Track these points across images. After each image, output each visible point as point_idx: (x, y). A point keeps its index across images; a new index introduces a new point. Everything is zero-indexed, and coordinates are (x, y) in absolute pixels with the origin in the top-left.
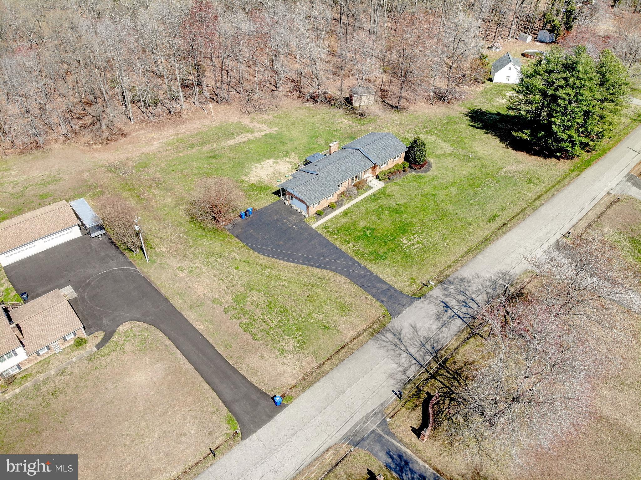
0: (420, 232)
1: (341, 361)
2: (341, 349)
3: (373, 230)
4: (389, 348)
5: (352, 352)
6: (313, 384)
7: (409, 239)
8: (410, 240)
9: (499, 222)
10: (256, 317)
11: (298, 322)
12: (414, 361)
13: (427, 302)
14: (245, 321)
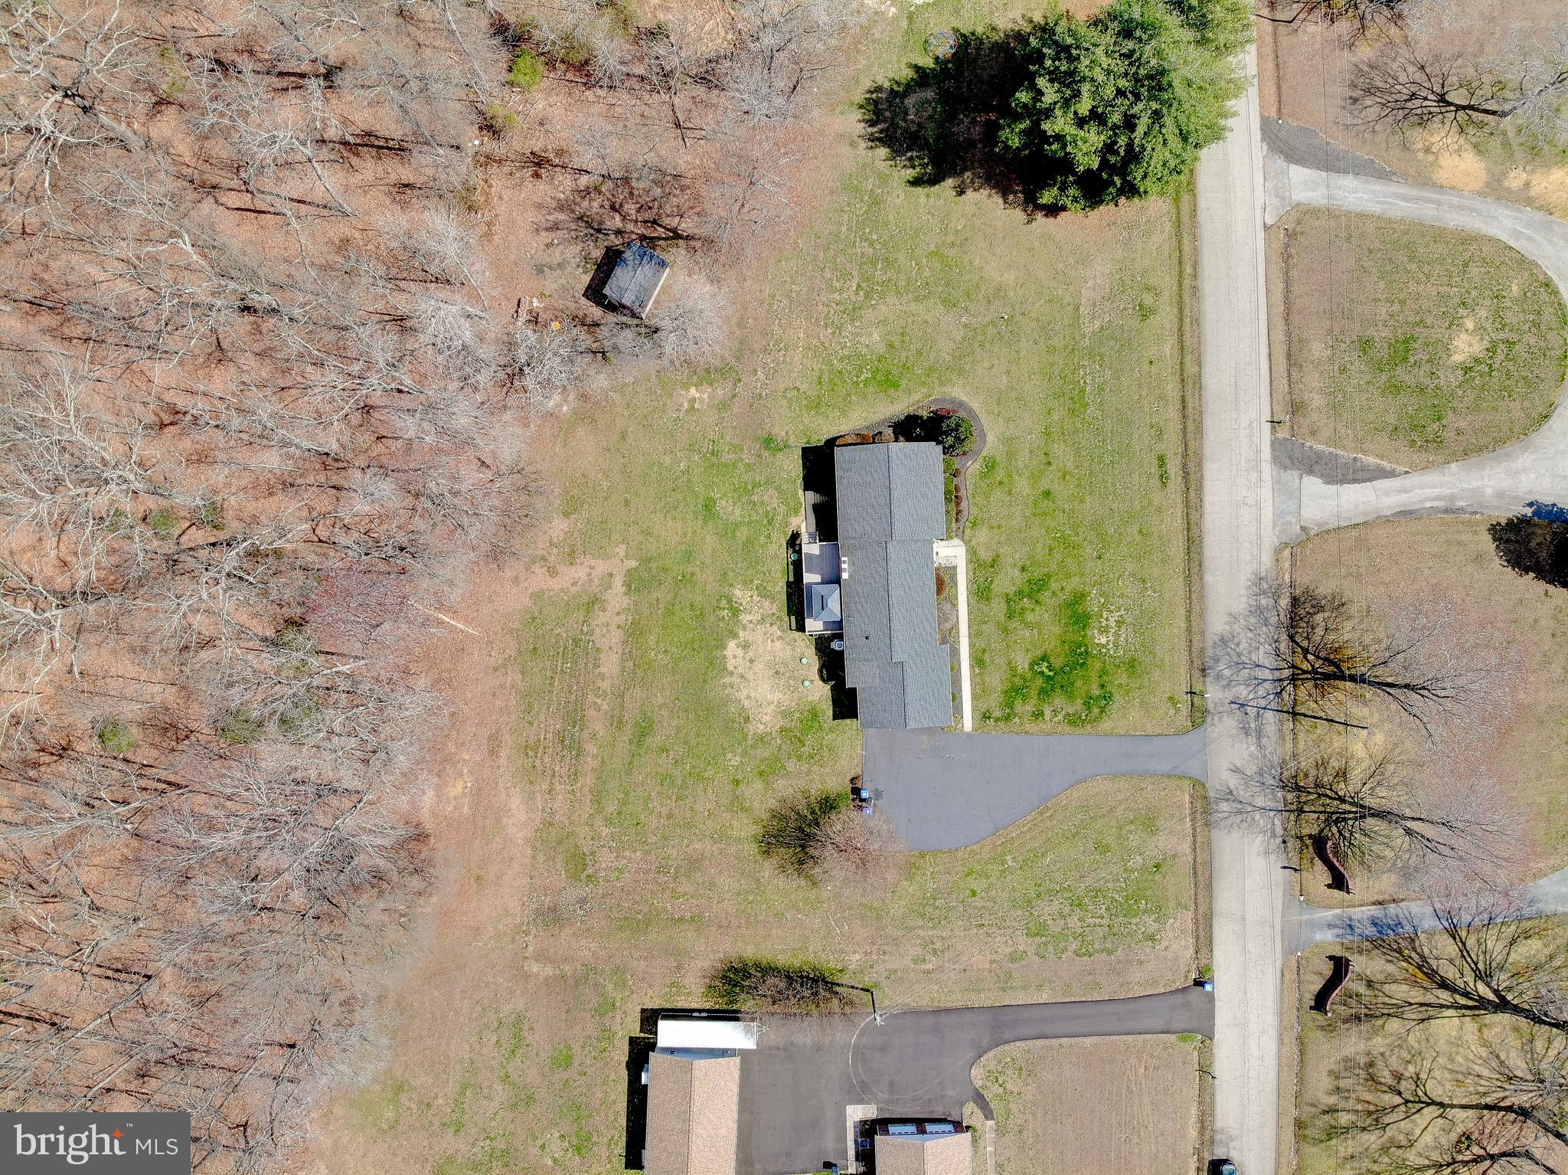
0: (1102, 600)
1: (1210, 887)
2: (1195, 873)
3: (1044, 658)
4: (1238, 821)
5: (1209, 864)
6: (1211, 936)
7: (1104, 630)
8: (1107, 632)
9: (1173, 468)
10: (1080, 930)
11: (1126, 891)
12: (1272, 814)
13: (1216, 718)
14: (1074, 945)
